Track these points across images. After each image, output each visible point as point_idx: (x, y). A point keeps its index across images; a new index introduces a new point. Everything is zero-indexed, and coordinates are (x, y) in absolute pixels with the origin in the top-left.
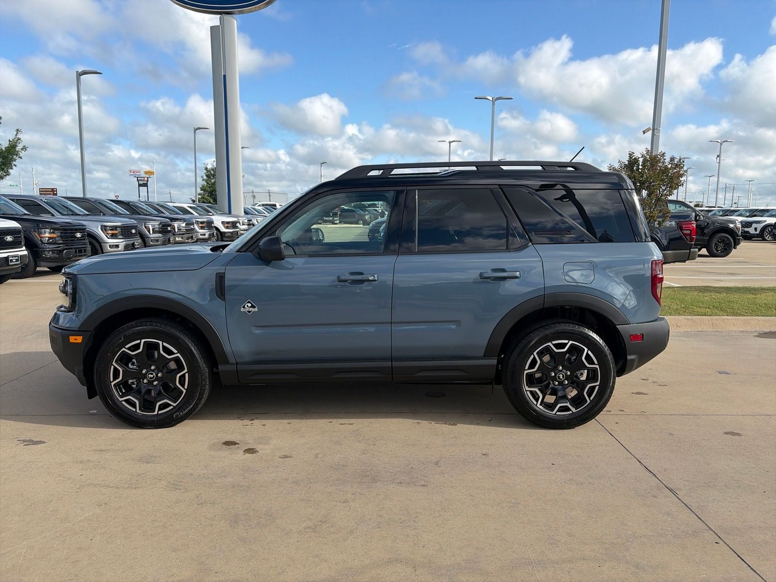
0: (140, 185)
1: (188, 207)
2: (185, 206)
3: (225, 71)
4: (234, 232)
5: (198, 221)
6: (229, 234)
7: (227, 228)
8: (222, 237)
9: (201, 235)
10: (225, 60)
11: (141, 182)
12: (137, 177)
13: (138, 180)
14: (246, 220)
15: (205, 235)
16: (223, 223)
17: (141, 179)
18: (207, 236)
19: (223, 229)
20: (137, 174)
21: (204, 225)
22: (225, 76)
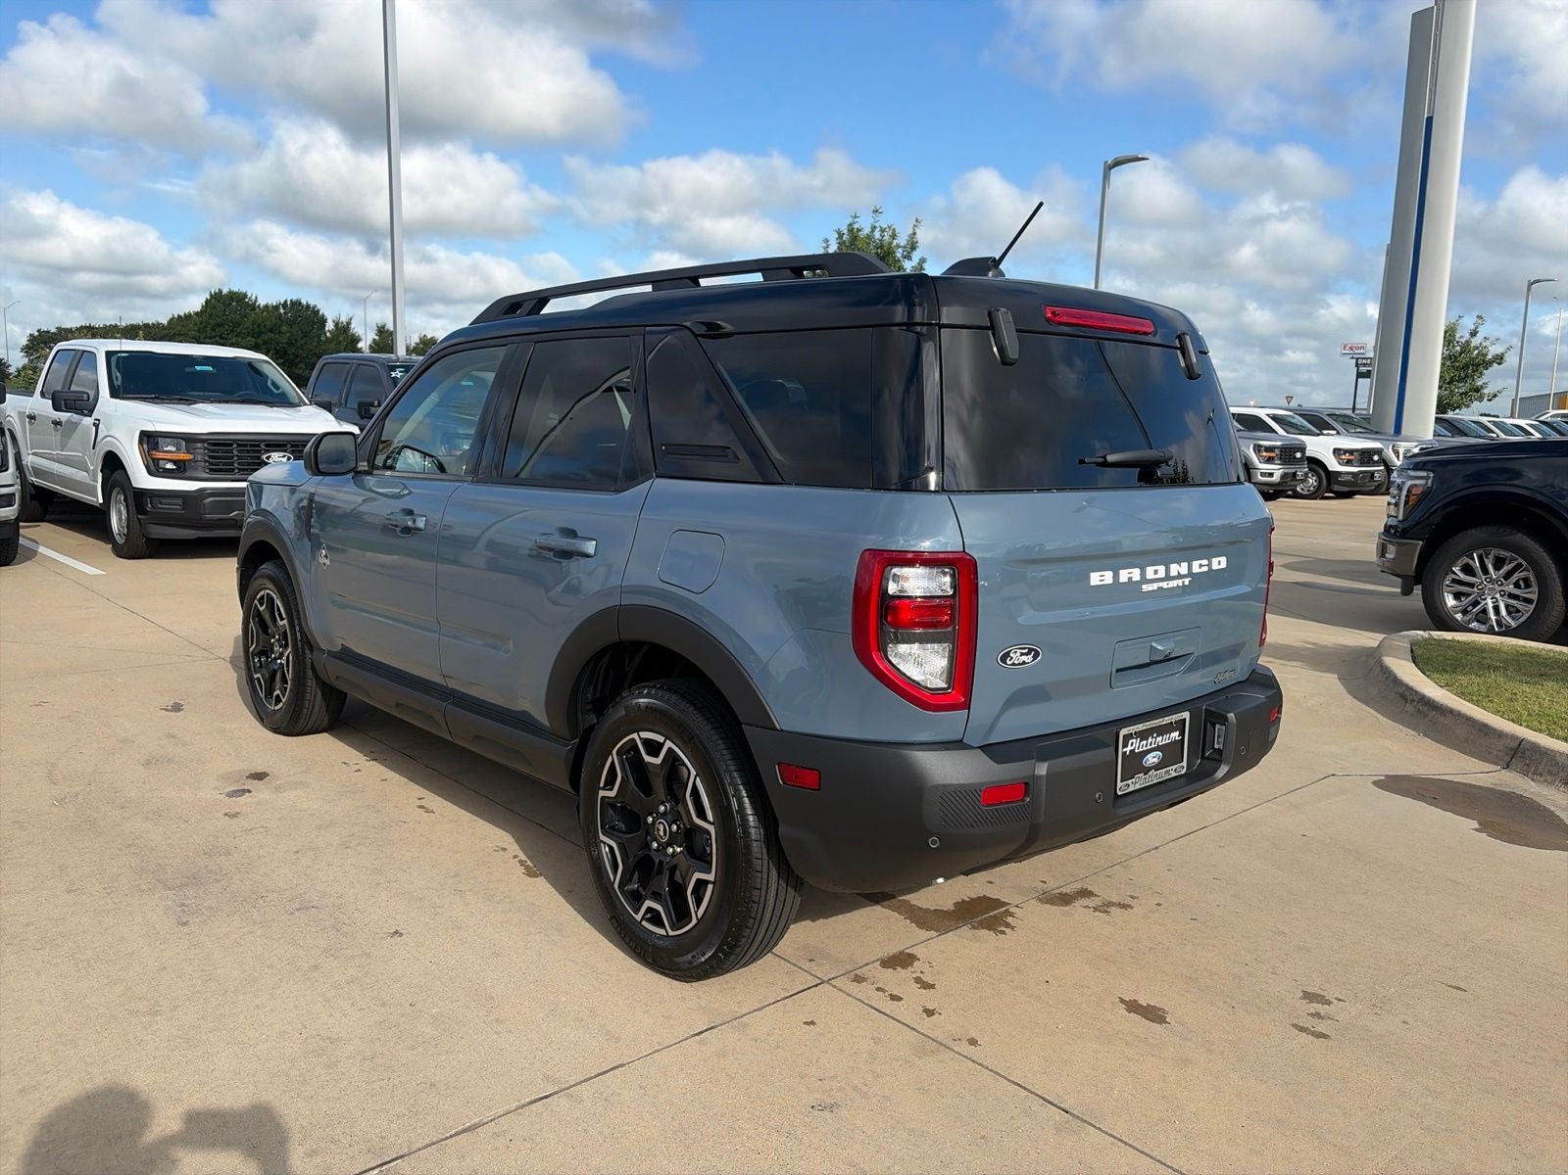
0: (1360, 375)
1: (1268, 415)
2: (1262, 413)
3: (1432, 108)
4: (1361, 472)
5: (1260, 446)
6: (1349, 478)
7: (1349, 463)
8: (1329, 483)
9: (1262, 474)
10: (1434, 84)
11: (1363, 369)
12: (1357, 359)
13: (1357, 365)
14: (1416, 446)
15: (1271, 475)
16: (1337, 452)
17: (1365, 361)
18: (1276, 478)
19: (1333, 465)
20: (1359, 351)
21: (1272, 454)
22: (1430, 120)
